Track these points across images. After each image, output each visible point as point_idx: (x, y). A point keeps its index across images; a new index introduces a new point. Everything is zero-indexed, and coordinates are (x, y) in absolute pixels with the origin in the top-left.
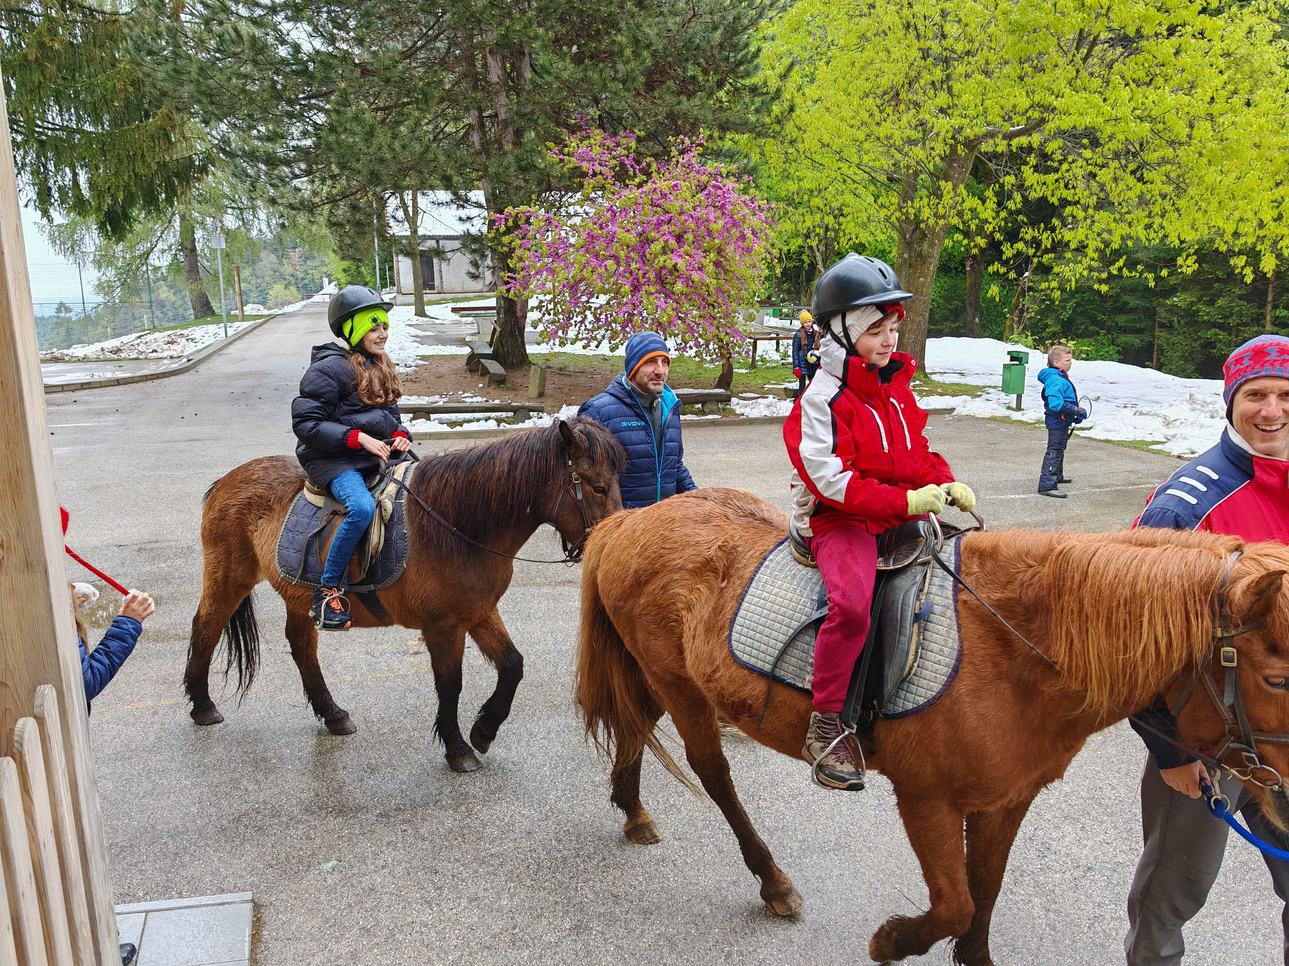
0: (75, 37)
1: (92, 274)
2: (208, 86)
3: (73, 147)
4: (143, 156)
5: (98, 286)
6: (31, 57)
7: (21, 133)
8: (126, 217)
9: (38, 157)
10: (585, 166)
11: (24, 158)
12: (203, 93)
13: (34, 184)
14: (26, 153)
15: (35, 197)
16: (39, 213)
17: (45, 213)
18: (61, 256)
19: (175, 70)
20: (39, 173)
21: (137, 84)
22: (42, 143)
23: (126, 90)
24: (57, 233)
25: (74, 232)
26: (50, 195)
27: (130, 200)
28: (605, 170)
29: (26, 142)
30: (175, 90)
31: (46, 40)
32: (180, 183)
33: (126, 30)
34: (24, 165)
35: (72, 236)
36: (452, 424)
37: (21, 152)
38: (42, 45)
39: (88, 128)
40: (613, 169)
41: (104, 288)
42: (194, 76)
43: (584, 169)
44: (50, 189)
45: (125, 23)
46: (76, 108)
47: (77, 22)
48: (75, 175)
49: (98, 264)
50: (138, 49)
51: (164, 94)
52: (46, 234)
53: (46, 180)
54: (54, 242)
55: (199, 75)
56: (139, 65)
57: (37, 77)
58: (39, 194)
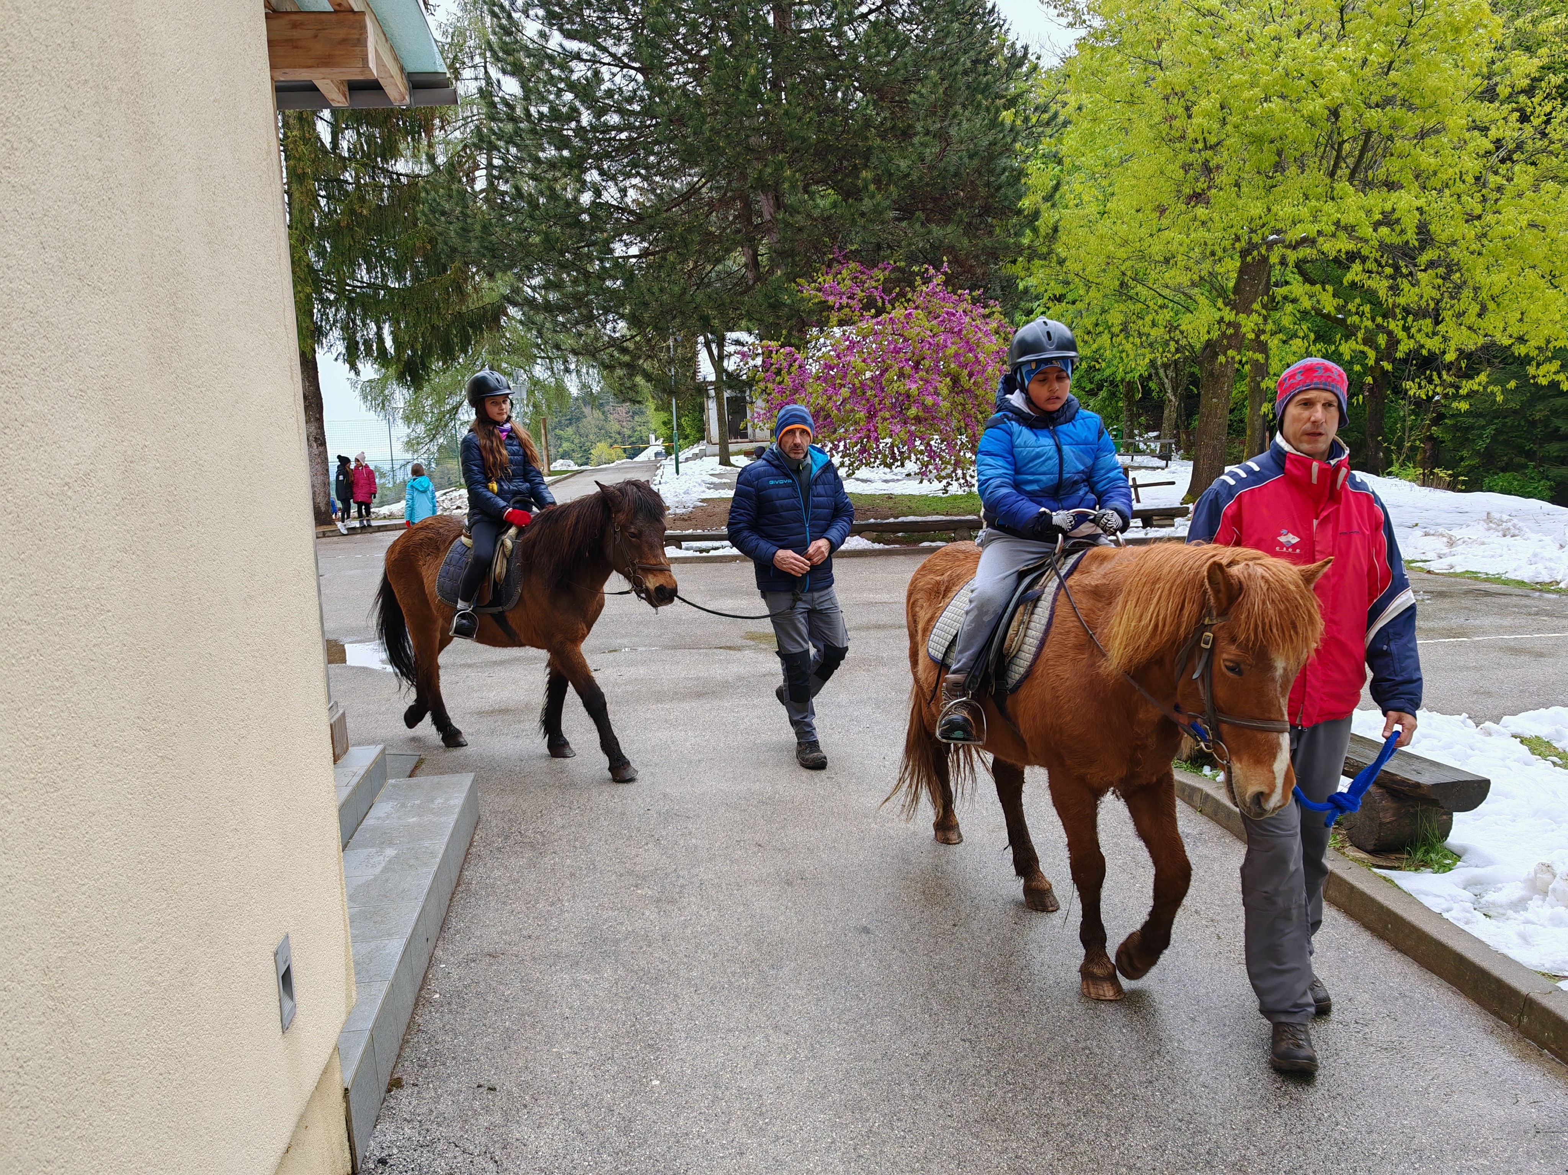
0: (383, 201)
1: (402, 430)
2: (490, 242)
3: (378, 302)
4: (438, 308)
5: (407, 443)
6: (343, 224)
7: (334, 292)
8: (426, 368)
9: (348, 314)
10: (831, 300)
11: (336, 315)
12: (486, 248)
13: (344, 339)
14: (337, 310)
15: (344, 351)
16: (347, 366)
17: (353, 367)
18: (372, 412)
19: (463, 229)
20: (348, 328)
21: (433, 241)
22: (351, 301)
23: (424, 248)
24: (368, 389)
25: (384, 387)
26: (357, 349)
27: (428, 351)
28: (853, 303)
29: (337, 300)
30: (464, 247)
31: (356, 207)
32: (475, 333)
33: (423, 195)
34: (335, 321)
35: (382, 392)
36: (701, 551)
37: (333, 310)
38: (352, 212)
39: (393, 284)
40: (860, 301)
41: (412, 446)
42: (479, 234)
43: (830, 303)
44: (358, 343)
45: (423, 187)
46: (381, 266)
47: (384, 186)
48: (380, 329)
49: (407, 419)
50: (433, 211)
51: (454, 250)
52: (358, 391)
53: (354, 333)
54: (365, 398)
55: (482, 232)
56: (433, 225)
57: (348, 241)
58: (347, 348)
